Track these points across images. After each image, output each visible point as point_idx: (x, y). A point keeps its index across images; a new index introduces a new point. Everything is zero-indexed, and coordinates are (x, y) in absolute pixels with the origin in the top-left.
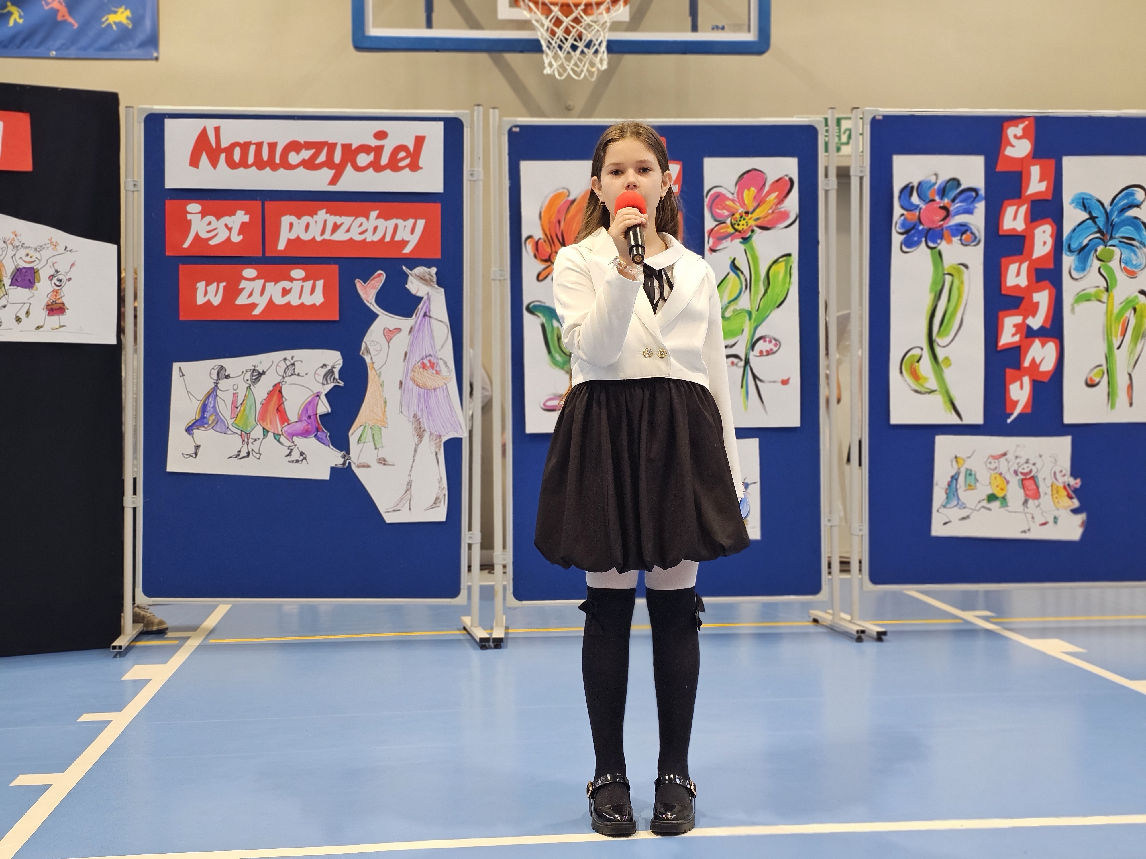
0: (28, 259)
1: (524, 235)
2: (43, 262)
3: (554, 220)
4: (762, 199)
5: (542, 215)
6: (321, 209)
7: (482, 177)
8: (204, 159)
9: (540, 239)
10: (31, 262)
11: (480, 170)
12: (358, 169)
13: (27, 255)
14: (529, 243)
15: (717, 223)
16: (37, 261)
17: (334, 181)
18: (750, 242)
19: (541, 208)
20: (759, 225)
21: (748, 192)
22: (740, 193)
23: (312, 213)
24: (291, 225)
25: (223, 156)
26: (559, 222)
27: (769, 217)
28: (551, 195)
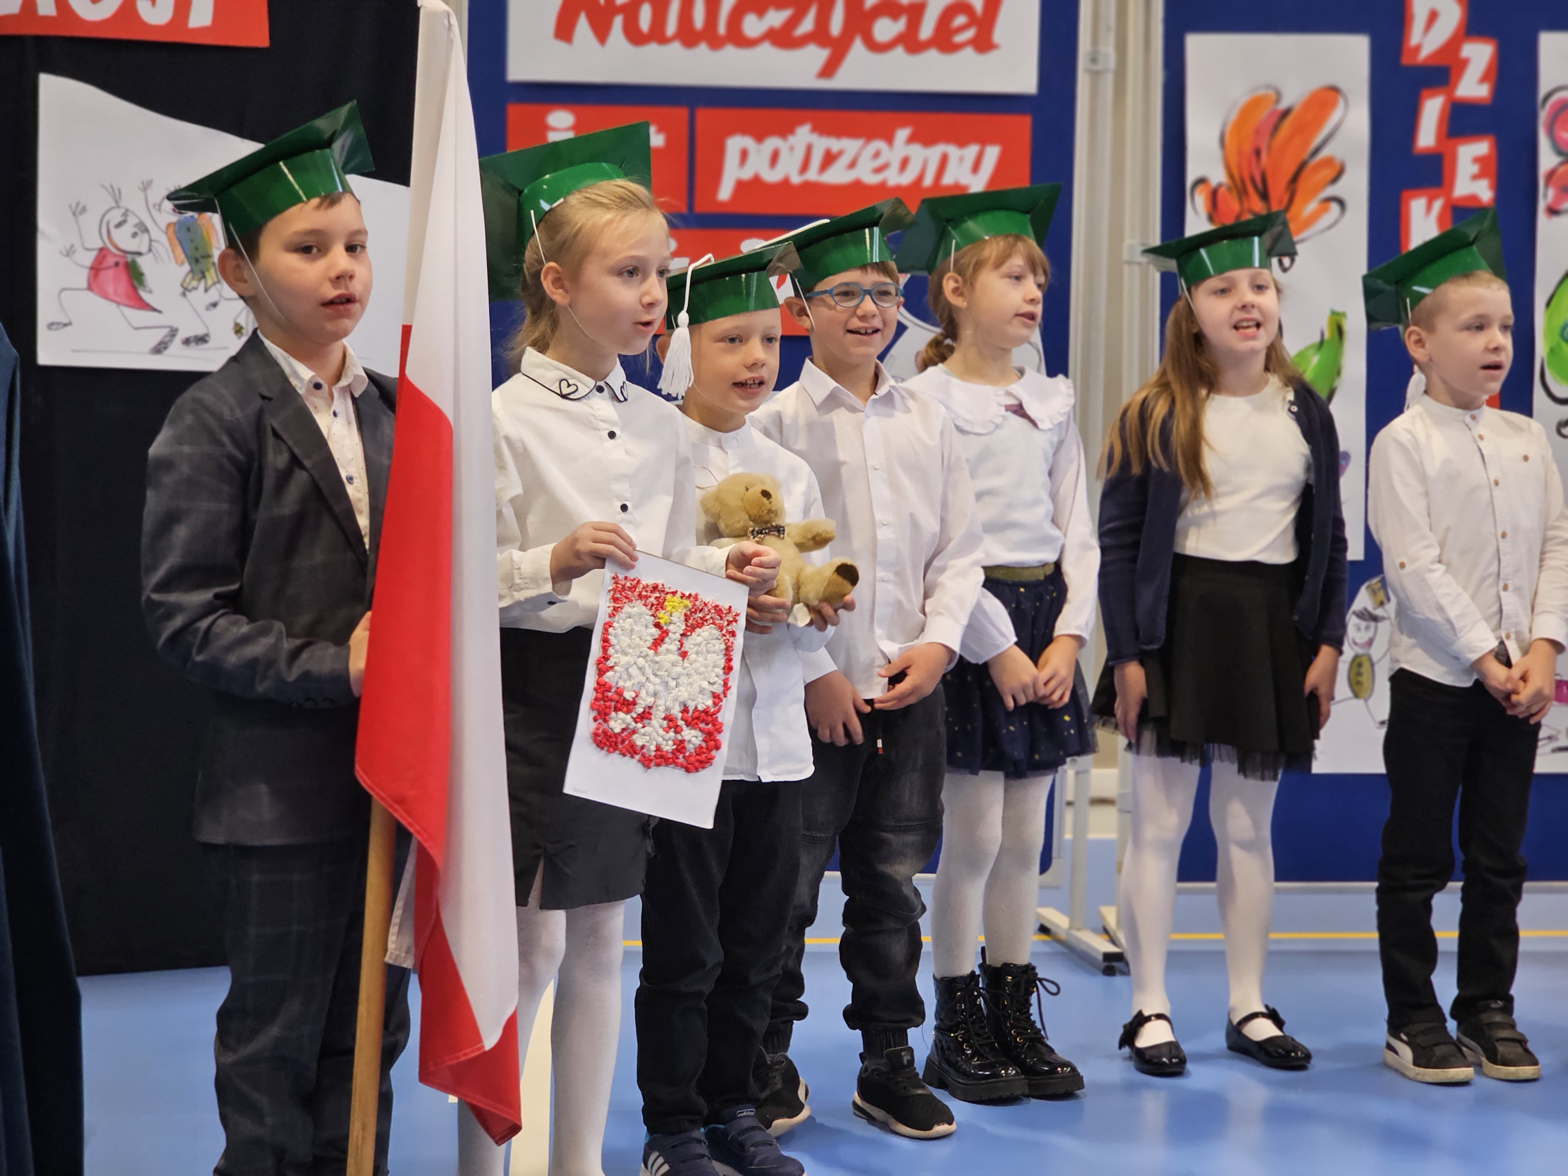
1: (1190, 178)
3: (1248, 148)
5: (1226, 139)
6: (801, 123)
7: (1112, 64)
8: (583, 26)
9: (1220, 185)
11: (1109, 50)
12: (875, 47)
14: (1200, 193)
15: (1562, 159)
17: (828, 70)
19: (1224, 124)
23: (785, 131)
24: (744, 155)
25: (618, 22)
26: (1258, 153)
28: (1243, 100)
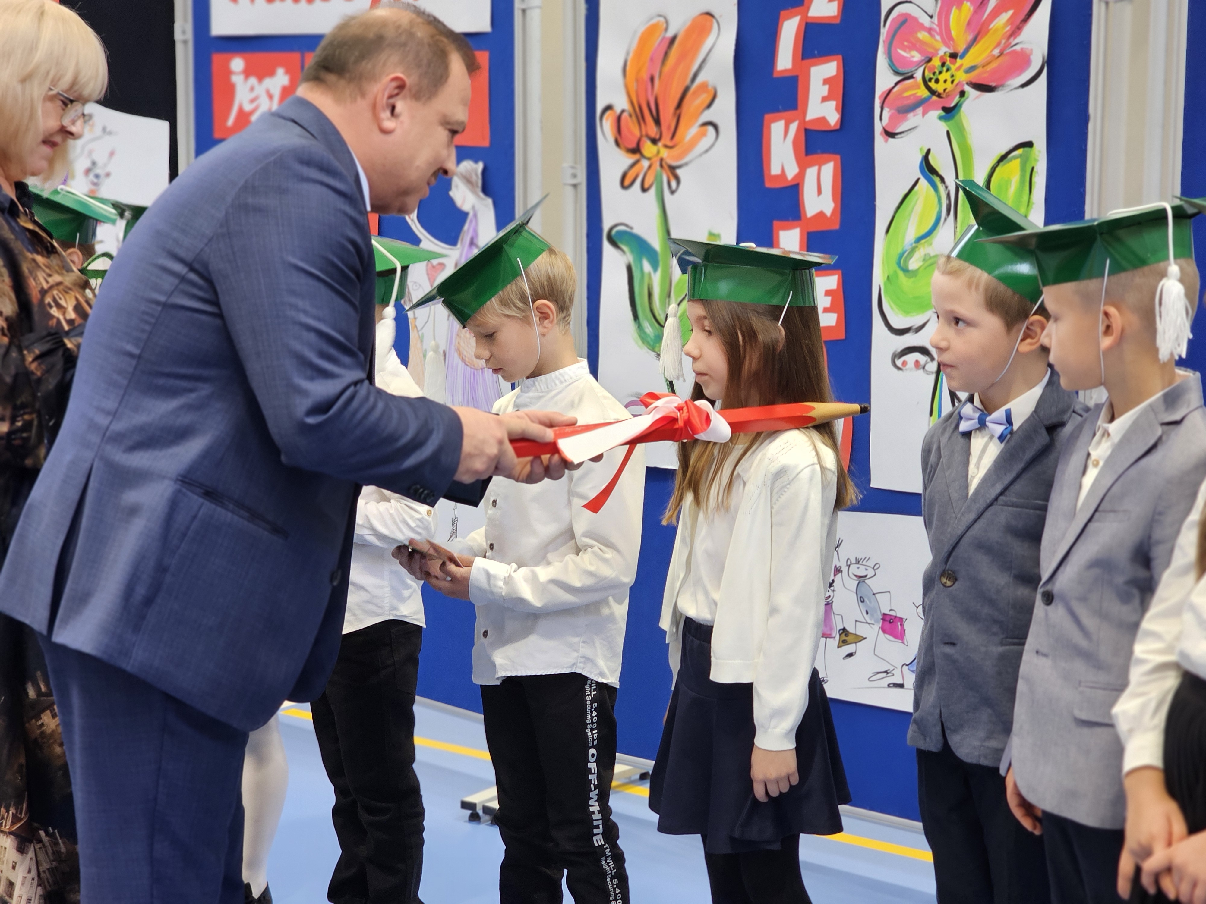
1: (600, 106)
2: (78, 150)
3: (645, 76)
4: (983, 24)
5: (628, 68)
7: (537, 3)
9: (623, 111)
14: (607, 119)
15: (898, 78)
18: (957, 118)
19: (628, 53)
20: (974, 81)
21: (957, 11)
22: (944, 15)
26: (652, 79)
27: (994, 65)
28: (642, 29)
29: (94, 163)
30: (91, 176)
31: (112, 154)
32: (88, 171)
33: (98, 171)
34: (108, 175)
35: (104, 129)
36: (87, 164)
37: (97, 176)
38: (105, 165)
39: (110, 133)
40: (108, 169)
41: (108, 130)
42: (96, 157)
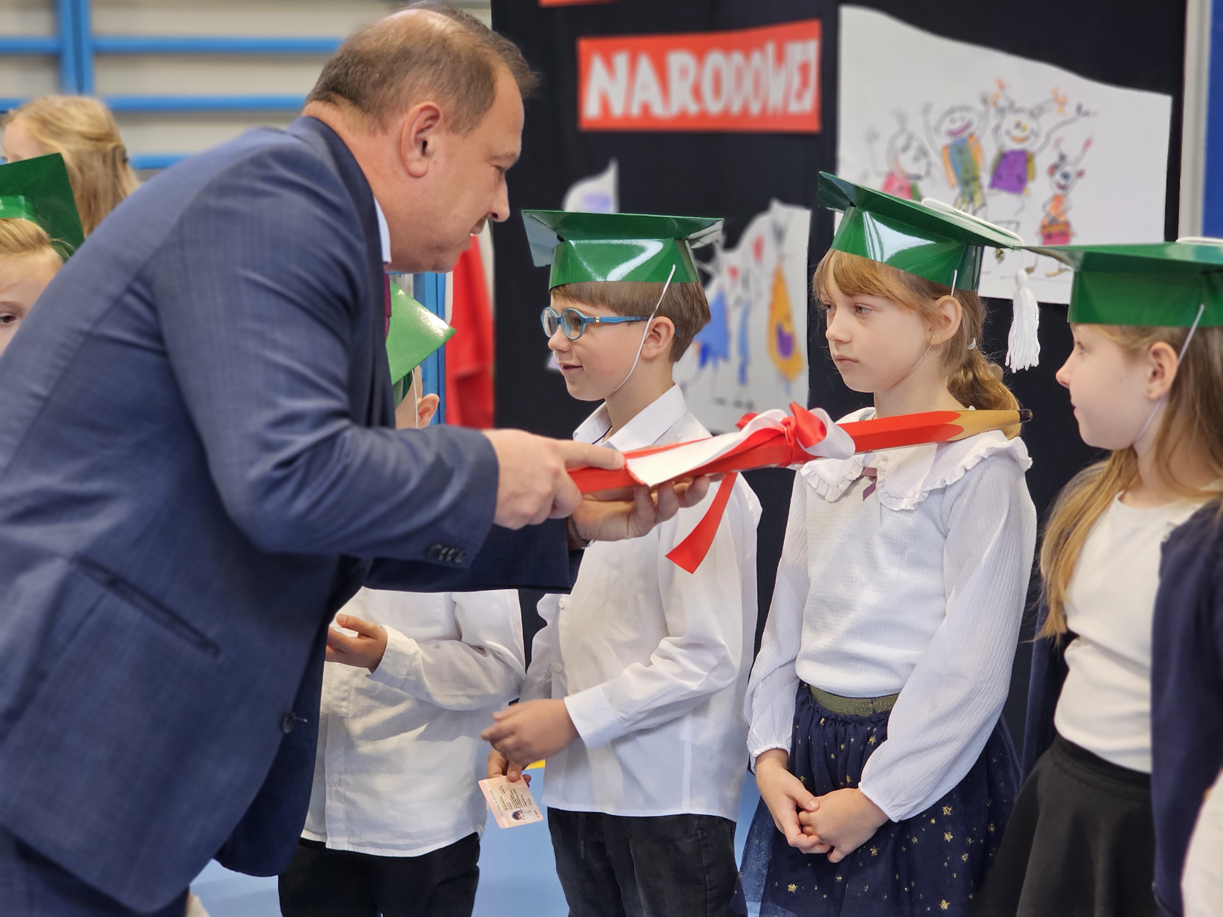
0: (1018, 133)
2: (1042, 139)
10: (1023, 140)
13: (1018, 125)
16: (1032, 139)
29: (1062, 158)
30: (1058, 177)
31: (1088, 144)
32: (1053, 169)
33: (1068, 169)
34: (1080, 174)
35: (1079, 109)
36: (1053, 159)
37: (1066, 176)
38: (1078, 160)
39: (1087, 114)
40: (1081, 166)
41: (1084, 109)
42: (1065, 148)
